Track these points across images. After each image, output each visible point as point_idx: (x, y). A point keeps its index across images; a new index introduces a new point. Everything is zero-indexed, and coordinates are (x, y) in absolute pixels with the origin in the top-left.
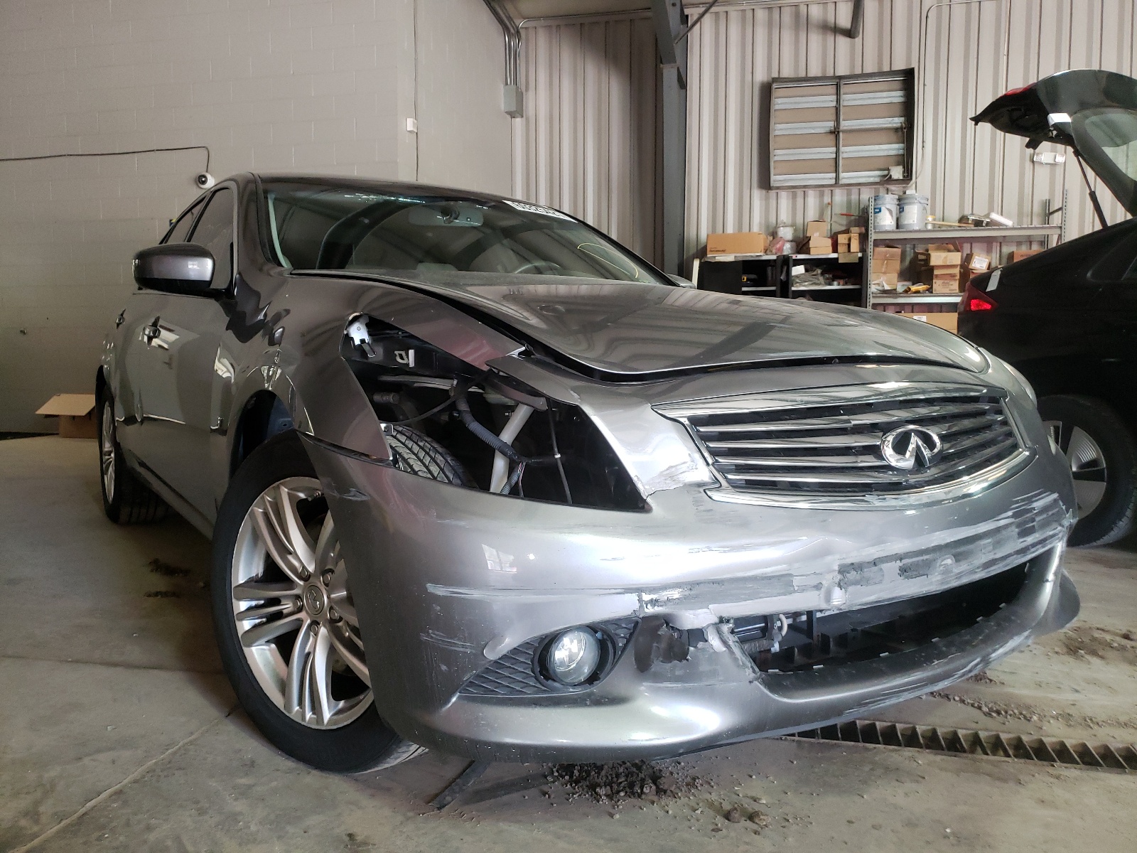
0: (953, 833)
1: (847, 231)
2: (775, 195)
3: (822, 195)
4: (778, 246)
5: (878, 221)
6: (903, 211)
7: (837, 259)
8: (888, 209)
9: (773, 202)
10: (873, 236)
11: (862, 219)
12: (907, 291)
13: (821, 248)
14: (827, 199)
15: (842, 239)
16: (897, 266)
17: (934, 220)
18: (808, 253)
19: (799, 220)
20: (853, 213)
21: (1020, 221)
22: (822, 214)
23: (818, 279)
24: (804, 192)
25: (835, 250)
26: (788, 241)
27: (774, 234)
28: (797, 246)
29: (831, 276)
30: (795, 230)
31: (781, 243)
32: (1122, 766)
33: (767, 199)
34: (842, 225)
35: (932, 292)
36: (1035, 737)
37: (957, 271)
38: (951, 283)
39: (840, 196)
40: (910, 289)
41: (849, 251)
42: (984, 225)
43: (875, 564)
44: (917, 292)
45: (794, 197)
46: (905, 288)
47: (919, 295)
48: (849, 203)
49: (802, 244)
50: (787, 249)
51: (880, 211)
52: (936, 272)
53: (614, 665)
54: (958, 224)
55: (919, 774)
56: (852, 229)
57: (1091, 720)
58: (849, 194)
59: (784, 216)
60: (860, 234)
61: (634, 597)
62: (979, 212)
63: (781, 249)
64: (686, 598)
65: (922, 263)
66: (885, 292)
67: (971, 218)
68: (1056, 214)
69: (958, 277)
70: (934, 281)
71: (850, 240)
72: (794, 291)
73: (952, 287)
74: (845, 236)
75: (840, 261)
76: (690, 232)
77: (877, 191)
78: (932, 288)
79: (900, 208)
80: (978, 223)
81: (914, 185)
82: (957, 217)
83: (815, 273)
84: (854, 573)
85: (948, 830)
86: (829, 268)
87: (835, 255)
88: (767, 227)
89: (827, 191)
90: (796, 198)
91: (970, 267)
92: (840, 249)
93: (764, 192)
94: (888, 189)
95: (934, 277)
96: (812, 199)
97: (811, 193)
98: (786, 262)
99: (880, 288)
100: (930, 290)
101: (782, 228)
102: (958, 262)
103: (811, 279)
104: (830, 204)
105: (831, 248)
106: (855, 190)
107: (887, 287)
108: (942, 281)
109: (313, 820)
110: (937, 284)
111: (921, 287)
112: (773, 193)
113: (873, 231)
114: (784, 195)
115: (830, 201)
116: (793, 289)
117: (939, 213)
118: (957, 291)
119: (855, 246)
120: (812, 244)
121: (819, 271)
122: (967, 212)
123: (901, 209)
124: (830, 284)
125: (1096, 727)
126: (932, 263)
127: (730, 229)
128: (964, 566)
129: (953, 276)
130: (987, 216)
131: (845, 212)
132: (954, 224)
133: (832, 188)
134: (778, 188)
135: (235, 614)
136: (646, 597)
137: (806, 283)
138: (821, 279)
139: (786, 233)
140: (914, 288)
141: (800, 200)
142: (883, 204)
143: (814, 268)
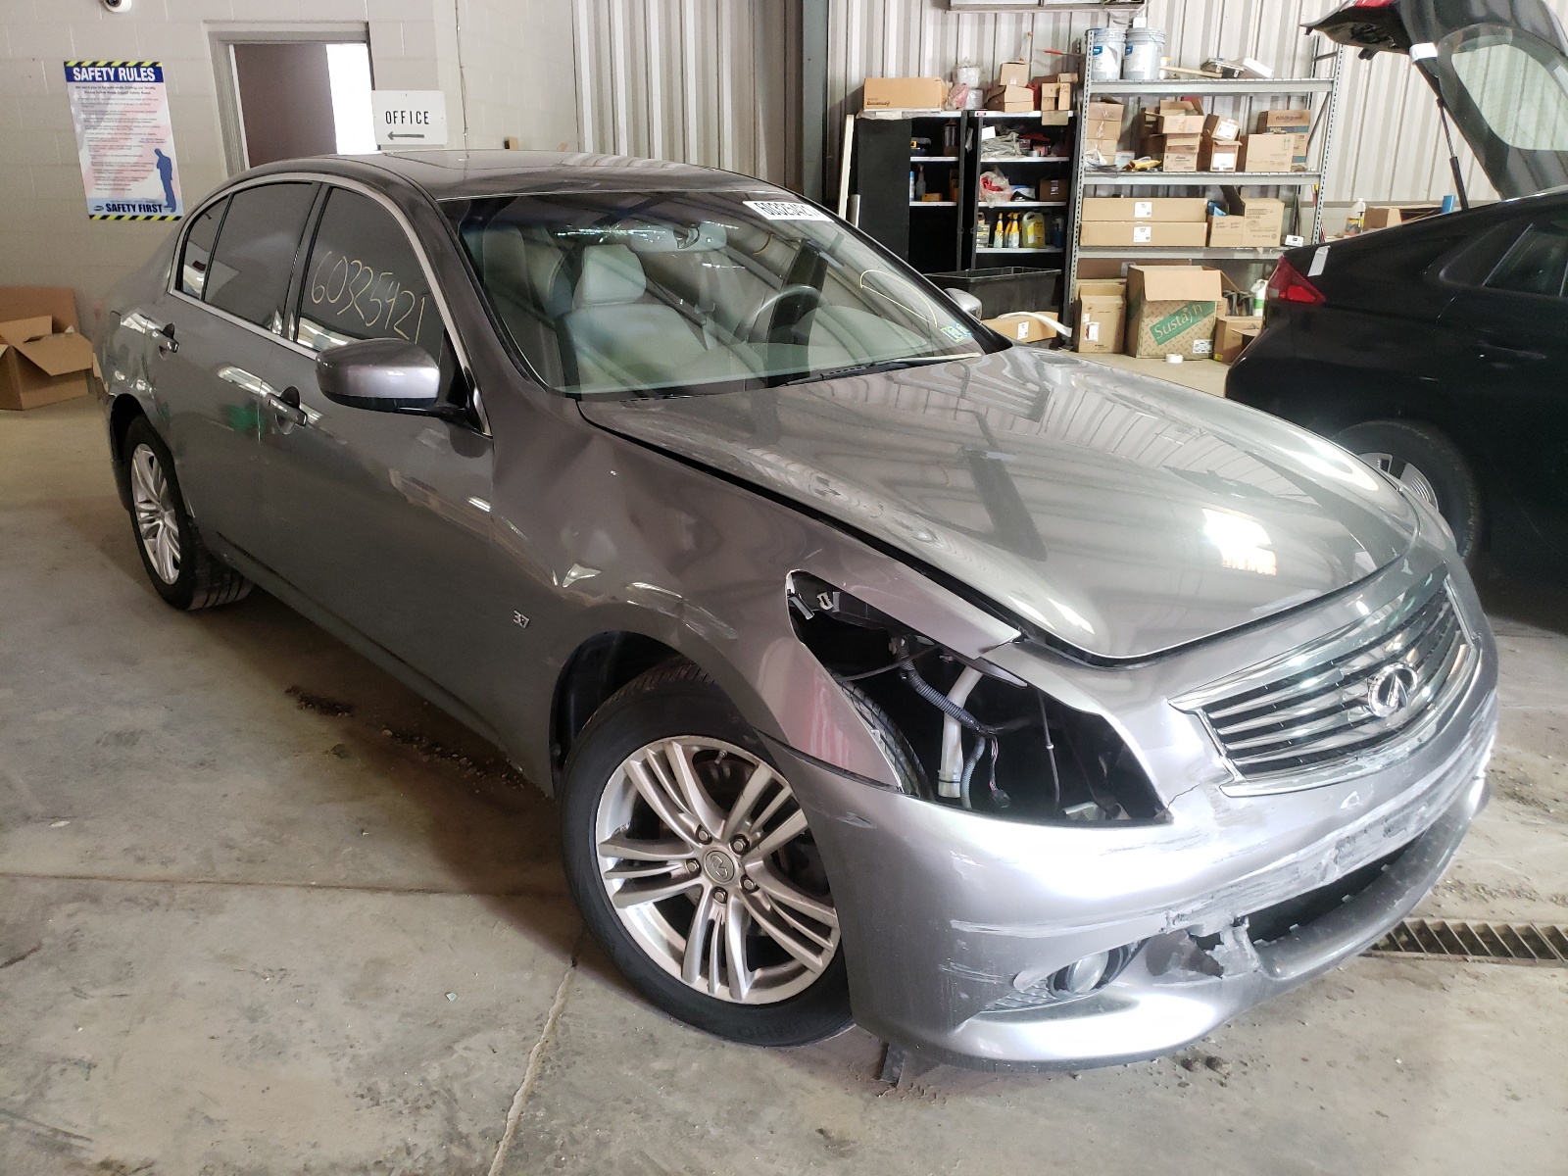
0: (1405, 1064)
1: (1053, 79)
2: (955, 18)
3: (1019, 20)
4: (960, 97)
5: (1097, 65)
6: (1131, 52)
7: (1039, 119)
8: (1111, 49)
9: (952, 28)
10: (1090, 88)
11: (1075, 62)
12: (1129, 168)
13: (1019, 104)
14: (1026, 27)
15: (1048, 90)
16: (1117, 128)
17: (1169, 64)
18: (1001, 107)
19: (988, 58)
20: (1060, 50)
21: (1278, 71)
22: (1018, 49)
23: (1013, 147)
24: (996, 14)
25: (1038, 107)
26: (973, 89)
27: (952, 77)
28: (984, 96)
29: (1029, 141)
30: (983, 72)
31: (964, 92)
32: (1532, 957)
33: (944, 23)
34: (1045, 66)
35: (1162, 170)
36: (1437, 920)
37: (1196, 142)
38: (1188, 158)
39: (1044, 22)
40: (1133, 165)
41: (1057, 108)
42: (1236, 75)
43: (1365, 831)
44: (1143, 169)
45: (982, 21)
46: (1126, 163)
47: (1145, 173)
48: (1056, 34)
49: (992, 95)
50: (972, 101)
51: (1101, 52)
52: (1170, 143)
53: (1122, 970)
54: (1201, 73)
55: (1346, 985)
56: (1061, 76)
57: (1483, 889)
58: (1057, 20)
59: (967, 53)
60: (1072, 84)
61: (1163, 915)
62: (1228, 58)
63: (963, 101)
64: (1208, 906)
65: (1151, 126)
66: (1101, 168)
67: (1219, 64)
68: (1324, 61)
69: (1197, 150)
70: (1165, 155)
71: (1058, 91)
72: (982, 163)
73: (1188, 164)
74: (1053, 86)
75: (1044, 123)
76: (836, 70)
77: (1095, 18)
78: (1162, 164)
79: (1127, 48)
80: (1227, 73)
81: (1144, 12)
82: (1198, 62)
83: (1009, 138)
84: (1347, 845)
85: (1399, 1061)
86: (1029, 131)
87: (1037, 114)
88: (943, 64)
89: (1027, 15)
90: (984, 23)
91: (1213, 136)
92: (1045, 104)
93: (940, 12)
94: (1109, 15)
95: (1166, 149)
96: (1006, 26)
97: (1004, 16)
98: (973, 123)
99: (1094, 162)
100: (1159, 167)
101: (965, 69)
102: (1200, 130)
103: (1002, 146)
104: (1031, 35)
105: (1032, 104)
106: (1064, 14)
107: (1103, 162)
108: (1176, 155)
109: (770, 1114)
110: (1169, 159)
111: (1146, 162)
112: (952, 15)
113: (1090, 81)
114: (967, 17)
115: (1030, 30)
116: (982, 161)
117: (1174, 53)
118: (1195, 169)
119: (1065, 102)
120: (1007, 97)
121: (1015, 135)
122: (1212, 55)
123: (1128, 50)
124: (1027, 155)
125: (1491, 900)
126: (1165, 131)
127: (892, 70)
128: (1434, 808)
129: (1190, 148)
130: (1240, 61)
131: (1050, 49)
132: (1194, 72)
133: (1033, 11)
134: (960, 8)
135: (602, 872)
136: (1173, 914)
137: (996, 153)
138: (1017, 146)
139: (970, 77)
140: (1139, 163)
141: (989, 27)
142: (1105, 41)
143: (1008, 130)
